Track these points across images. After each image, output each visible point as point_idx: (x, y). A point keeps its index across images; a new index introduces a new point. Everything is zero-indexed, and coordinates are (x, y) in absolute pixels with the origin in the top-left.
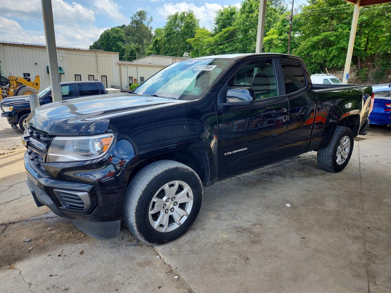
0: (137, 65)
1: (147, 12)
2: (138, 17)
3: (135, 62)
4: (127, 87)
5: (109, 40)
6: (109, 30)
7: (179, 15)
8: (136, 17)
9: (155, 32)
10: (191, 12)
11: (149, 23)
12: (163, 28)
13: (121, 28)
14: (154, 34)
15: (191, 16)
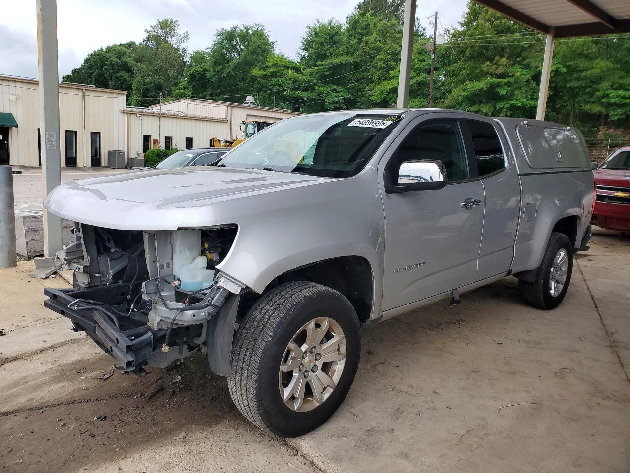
0: (160, 116)
1: (177, 23)
2: (161, 31)
3: (156, 109)
4: (138, 154)
5: (102, 69)
6: (102, 49)
7: (238, 30)
8: (156, 30)
9: (192, 58)
10: (260, 29)
11: (180, 41)
12: (208, 51)
13: (125, 47)
14: (190, 61)
15: (259, 33)
